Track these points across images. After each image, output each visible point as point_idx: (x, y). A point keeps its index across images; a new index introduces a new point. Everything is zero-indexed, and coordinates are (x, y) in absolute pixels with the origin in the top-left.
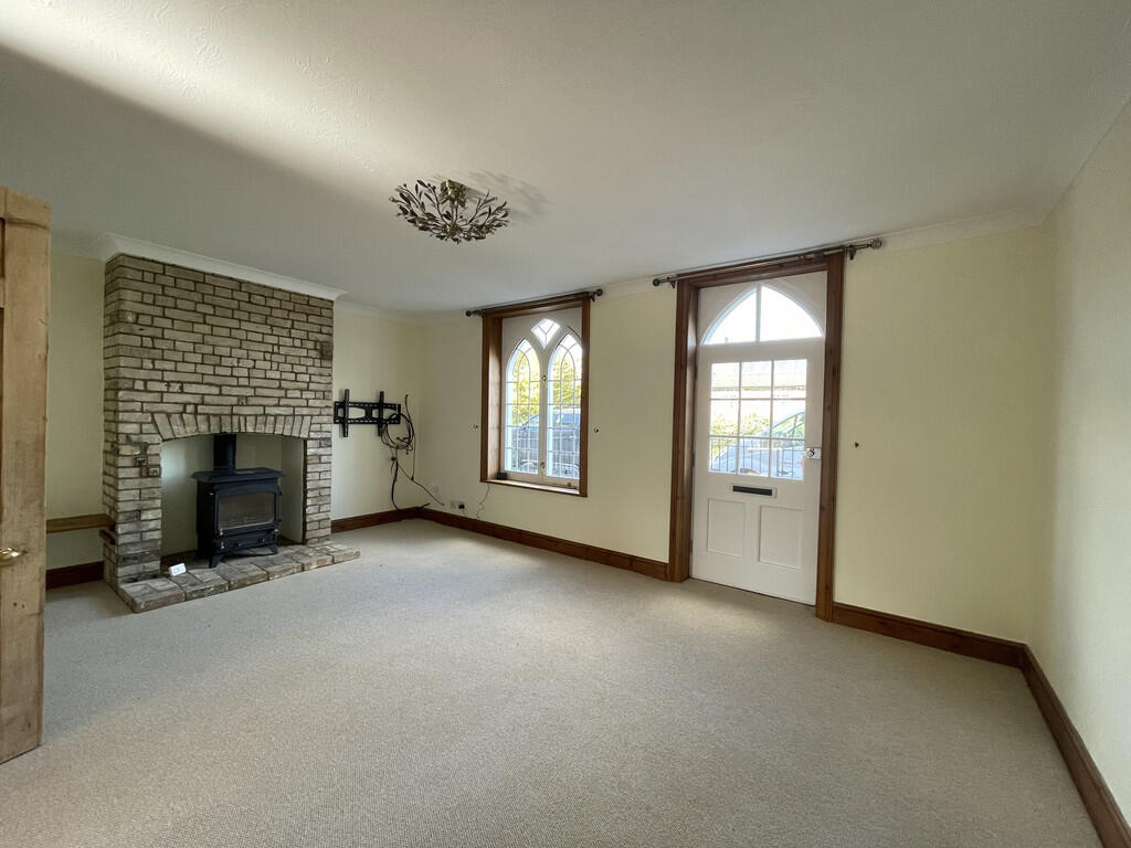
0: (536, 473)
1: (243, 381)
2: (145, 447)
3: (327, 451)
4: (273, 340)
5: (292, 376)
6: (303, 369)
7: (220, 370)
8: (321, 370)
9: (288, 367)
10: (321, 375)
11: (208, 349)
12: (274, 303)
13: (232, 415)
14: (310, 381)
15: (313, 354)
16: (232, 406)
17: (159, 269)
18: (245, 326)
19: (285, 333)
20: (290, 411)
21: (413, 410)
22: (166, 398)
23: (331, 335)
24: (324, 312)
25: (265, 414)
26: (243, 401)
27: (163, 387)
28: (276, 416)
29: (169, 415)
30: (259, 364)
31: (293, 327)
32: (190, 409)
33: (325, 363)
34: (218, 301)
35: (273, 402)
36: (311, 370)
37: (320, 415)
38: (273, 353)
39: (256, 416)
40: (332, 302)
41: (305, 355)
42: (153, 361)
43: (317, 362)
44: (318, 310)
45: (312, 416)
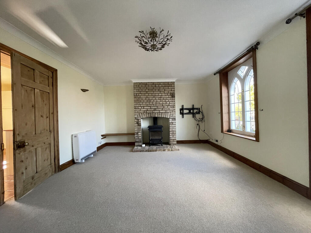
0: (242, 130)
1: (155, 105)
2: (138, 120)
3: (175, 121)
4: (160, 94)
5: (165, 103)
6: (168, 101)
7: (150, 103)
8: (172, 100)
9: (164, 101)
10: (172, 102)
11: (148, 99)
12: (161, 86)
13: (153, 113)
14: (170, 103)
15: (170, 96)
16: (153, 111)
17: (139, 84)
18: (155, 92)
19: (163, 92)
20: (165, 111)
21: (204, 110)
22: (141, 110)
23: (174, 91)
24: (172, 85)
25: (160, 112)
26: (155, 109)
27: (140, 108)
28: (162, 113)
29: (142, 113)
30: (158, 101)
31: (165, 91)
32: (145, 112)
33: (173, 98)
34: (149, 88)
35: (161, 109)
36: (170, 101)
37: (172, 112)
38: (161, 98)
39: (158, 113)
40: (174, 82)
41: (168, 97)
42: (139, 102)
43: (171, 98)
44: (171, 85)
45: (170, 112)
